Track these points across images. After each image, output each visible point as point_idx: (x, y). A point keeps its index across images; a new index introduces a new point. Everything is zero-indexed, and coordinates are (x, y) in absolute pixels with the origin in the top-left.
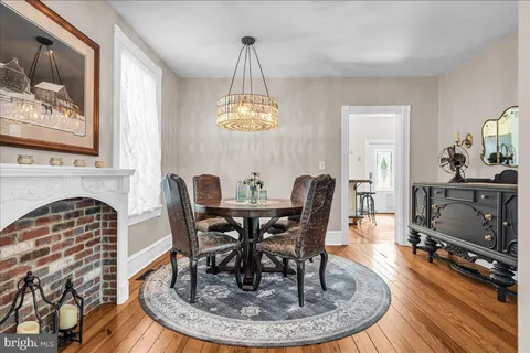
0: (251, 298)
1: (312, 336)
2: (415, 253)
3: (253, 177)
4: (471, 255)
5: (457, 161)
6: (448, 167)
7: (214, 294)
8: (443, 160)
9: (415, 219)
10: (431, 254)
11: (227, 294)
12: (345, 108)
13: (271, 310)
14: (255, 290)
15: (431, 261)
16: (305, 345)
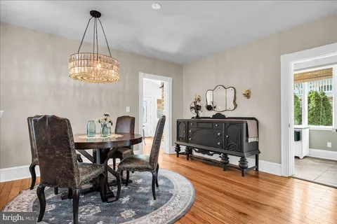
0: (121, 206)
1: (177, 213)
2: (178, 157)
3: (105, 117)
4: (211, 153)
5: (197, 108)
6: (194, 111)
7: (89, 213)
8: (192, 108)
9: (178, 139)
10: (188, 156)
11: (98, 209)
12: (141, 74)
13: (140, 208)
14: (117, 199)
15: (188, 159)
16: (178, 219)
